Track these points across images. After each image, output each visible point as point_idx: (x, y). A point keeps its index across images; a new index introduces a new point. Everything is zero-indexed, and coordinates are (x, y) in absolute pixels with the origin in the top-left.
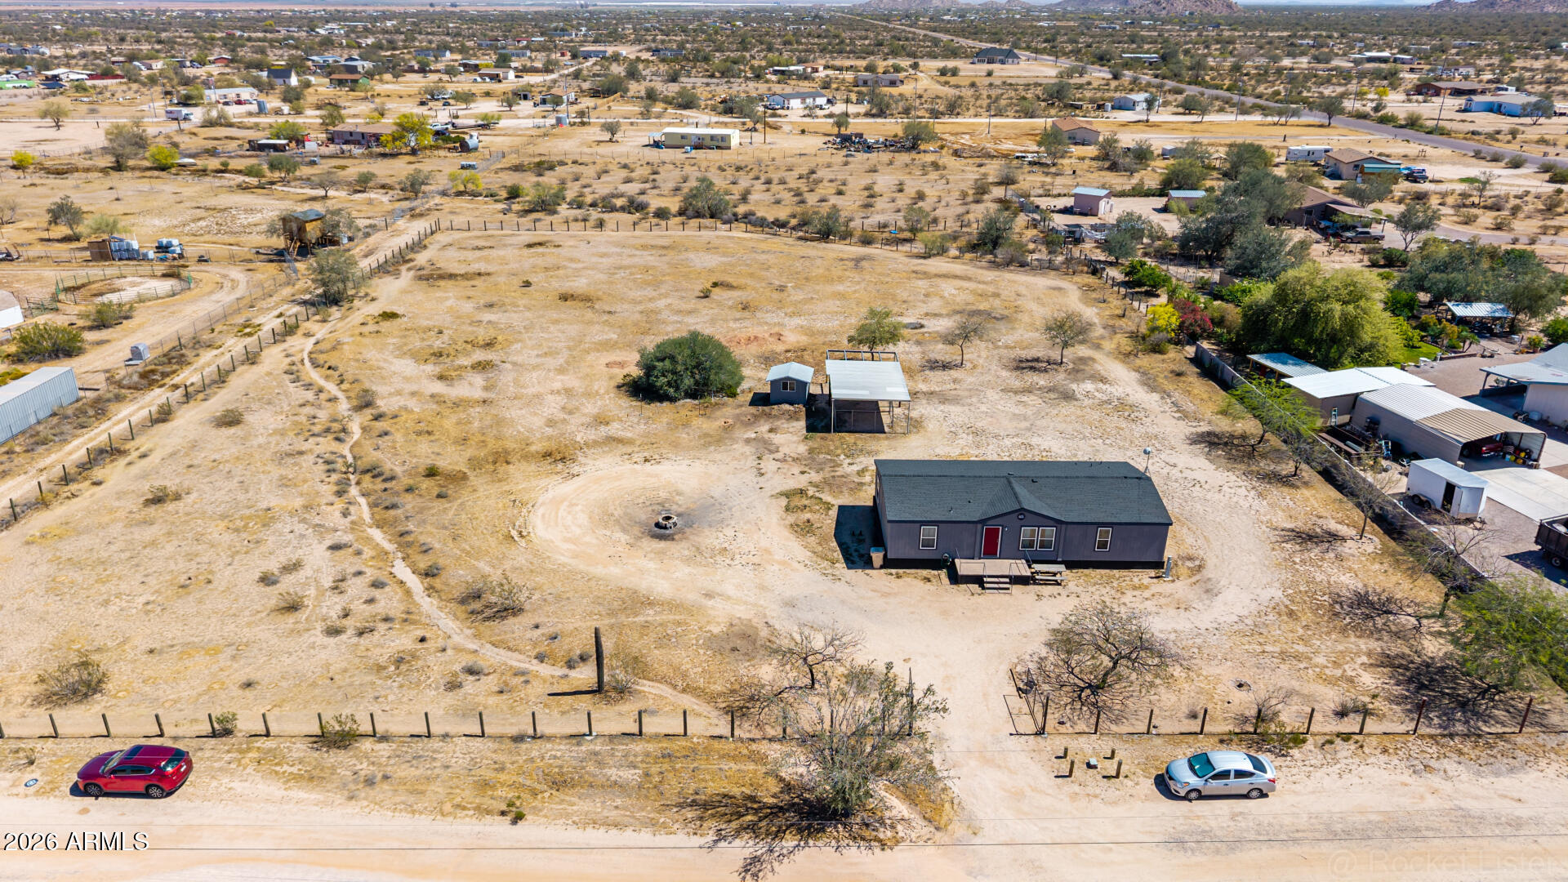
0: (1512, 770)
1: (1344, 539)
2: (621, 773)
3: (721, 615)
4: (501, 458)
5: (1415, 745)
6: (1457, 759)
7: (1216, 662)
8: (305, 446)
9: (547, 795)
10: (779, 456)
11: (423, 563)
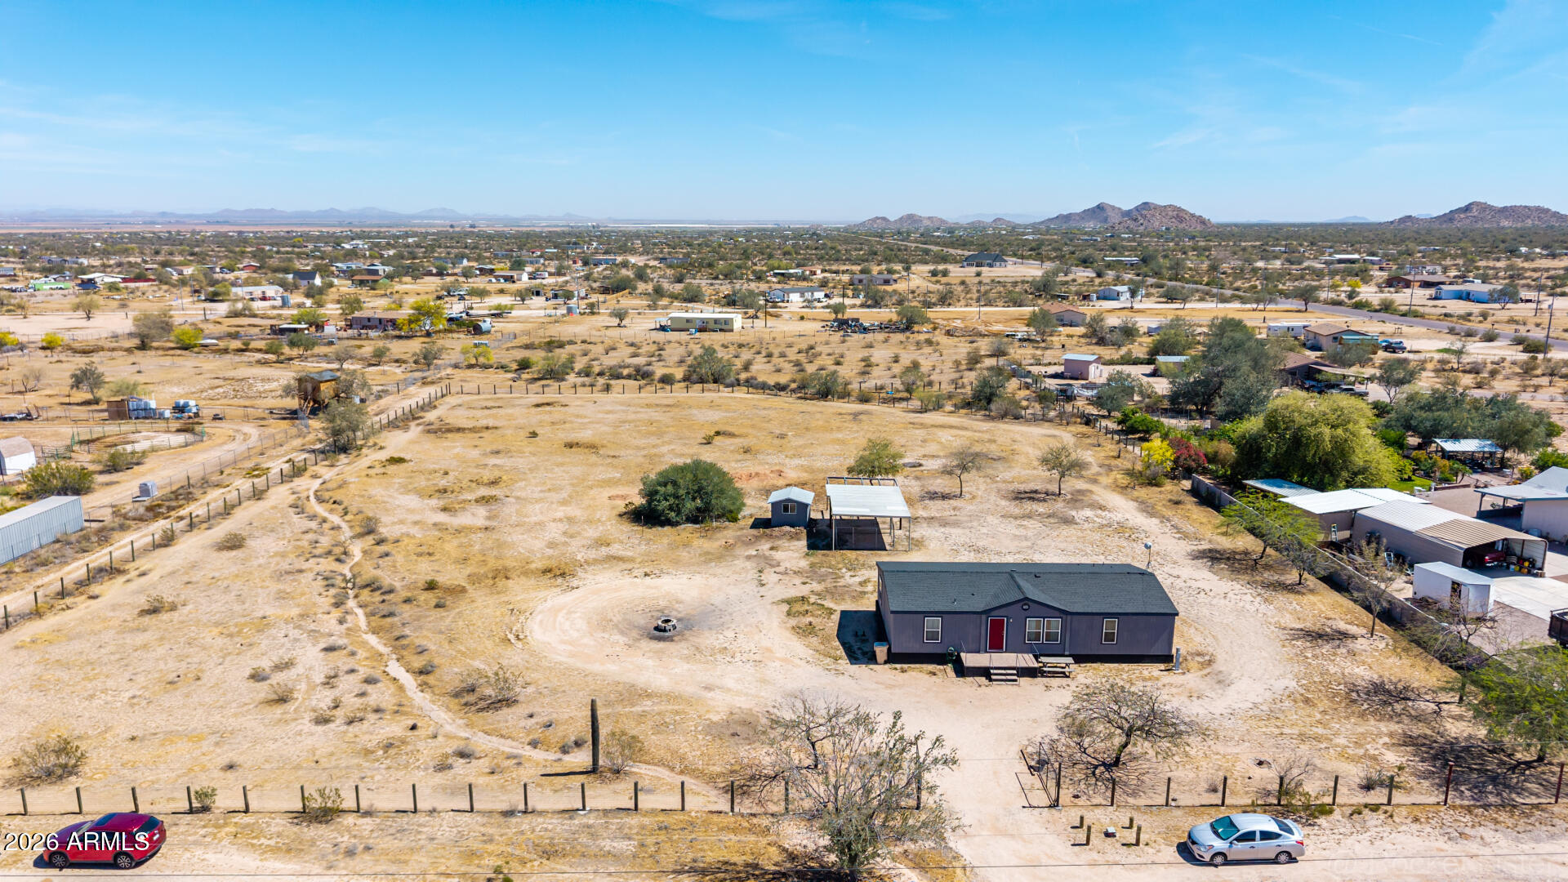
0: (1552, 836)
1: (1354, 637)
2: (615, 844)
3: (719, 706)
4: (502, 574)
5: (1447, 816)
6: (1493, 827)
7: (1233, 743)
8: (305, 566)
9: (536, 863)
10: (781, 569)
11: (418, 662)
